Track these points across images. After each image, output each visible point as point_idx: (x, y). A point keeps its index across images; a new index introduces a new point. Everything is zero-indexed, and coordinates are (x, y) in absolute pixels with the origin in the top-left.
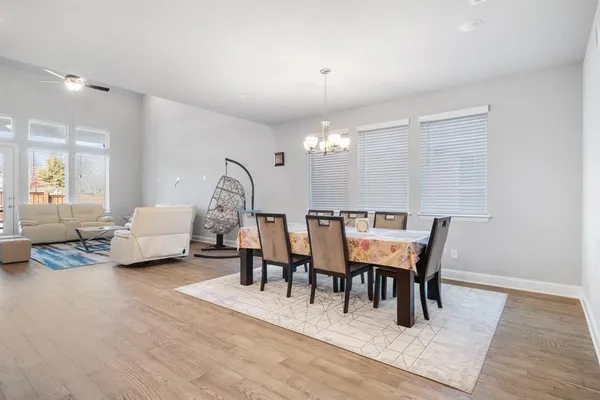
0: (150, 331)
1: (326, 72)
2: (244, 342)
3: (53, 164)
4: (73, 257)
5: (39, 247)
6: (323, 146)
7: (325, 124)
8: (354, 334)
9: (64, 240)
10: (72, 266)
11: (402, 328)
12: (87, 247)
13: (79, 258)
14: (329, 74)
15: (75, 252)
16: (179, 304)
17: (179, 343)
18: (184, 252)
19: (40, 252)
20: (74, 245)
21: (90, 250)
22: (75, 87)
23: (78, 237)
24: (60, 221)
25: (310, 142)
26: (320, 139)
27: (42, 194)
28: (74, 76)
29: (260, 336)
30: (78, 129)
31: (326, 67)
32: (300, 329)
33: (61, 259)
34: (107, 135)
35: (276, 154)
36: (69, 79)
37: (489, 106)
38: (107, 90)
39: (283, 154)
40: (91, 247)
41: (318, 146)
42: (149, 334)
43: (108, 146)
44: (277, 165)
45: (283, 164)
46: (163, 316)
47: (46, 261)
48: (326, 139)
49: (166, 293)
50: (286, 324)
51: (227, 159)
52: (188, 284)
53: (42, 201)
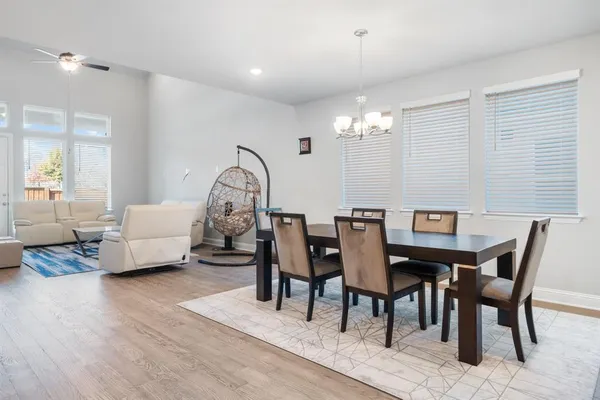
0: (145, 358)
1: (361, 34)
2: (256, 377)
3: (54, 156)
4: (68, 262)
5: (34, 250)
6: (357, 127)
7: (361, 99)
8: (400, 372)
9: (61, 242)
10: (66, 273)
11: (467, 366)
12: (84, 251)
13: (75, 264)
14: (365, 36)
15: (71, 256)
16: (181, 324)
17: (177, 377)
18: (184, 258)
19: (35, 256)
20: (71, 247)
21: (89, 253)
22: (70, 66)
23: (75, 239)
24: (57, 221)
25: (341, 123)
26: (354, 120)
27: (43, 189)
28: (69, 54)
29: (278, 370)
30: (77, 115)
31: (361, 27)
32: (328, 362)
33: (55, 264)
34: (108, 121)
35: (301, 140)
36: (63, 58)
37: (581, 71)
38: (107, 69)
39: (309, 139)
40: (89, 250)
41: (351, 128)
42: (143, 362)
43: (109, 135)
44: (302, 153)
45: (309, 152)
46: (160, 338)
47: (39, 267)
48: (363, 119)
49: (168, 309)
50: (311, 354)
51: (239, 147)
52: (195, 298)
53: (43, 197)
